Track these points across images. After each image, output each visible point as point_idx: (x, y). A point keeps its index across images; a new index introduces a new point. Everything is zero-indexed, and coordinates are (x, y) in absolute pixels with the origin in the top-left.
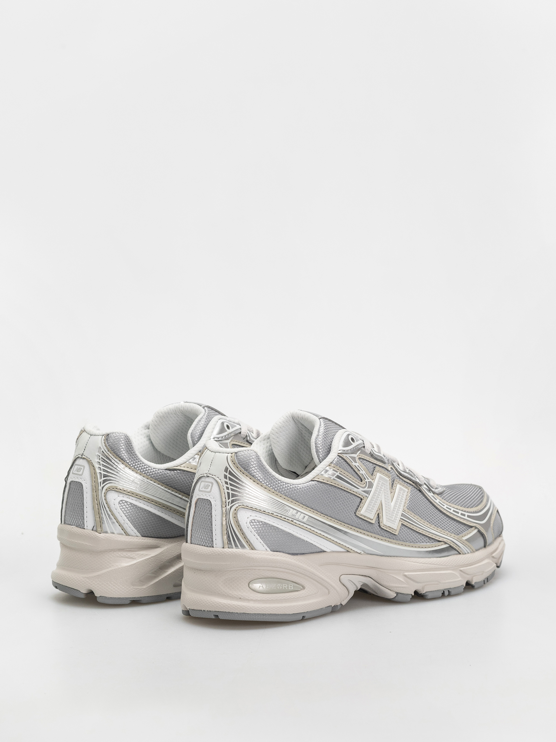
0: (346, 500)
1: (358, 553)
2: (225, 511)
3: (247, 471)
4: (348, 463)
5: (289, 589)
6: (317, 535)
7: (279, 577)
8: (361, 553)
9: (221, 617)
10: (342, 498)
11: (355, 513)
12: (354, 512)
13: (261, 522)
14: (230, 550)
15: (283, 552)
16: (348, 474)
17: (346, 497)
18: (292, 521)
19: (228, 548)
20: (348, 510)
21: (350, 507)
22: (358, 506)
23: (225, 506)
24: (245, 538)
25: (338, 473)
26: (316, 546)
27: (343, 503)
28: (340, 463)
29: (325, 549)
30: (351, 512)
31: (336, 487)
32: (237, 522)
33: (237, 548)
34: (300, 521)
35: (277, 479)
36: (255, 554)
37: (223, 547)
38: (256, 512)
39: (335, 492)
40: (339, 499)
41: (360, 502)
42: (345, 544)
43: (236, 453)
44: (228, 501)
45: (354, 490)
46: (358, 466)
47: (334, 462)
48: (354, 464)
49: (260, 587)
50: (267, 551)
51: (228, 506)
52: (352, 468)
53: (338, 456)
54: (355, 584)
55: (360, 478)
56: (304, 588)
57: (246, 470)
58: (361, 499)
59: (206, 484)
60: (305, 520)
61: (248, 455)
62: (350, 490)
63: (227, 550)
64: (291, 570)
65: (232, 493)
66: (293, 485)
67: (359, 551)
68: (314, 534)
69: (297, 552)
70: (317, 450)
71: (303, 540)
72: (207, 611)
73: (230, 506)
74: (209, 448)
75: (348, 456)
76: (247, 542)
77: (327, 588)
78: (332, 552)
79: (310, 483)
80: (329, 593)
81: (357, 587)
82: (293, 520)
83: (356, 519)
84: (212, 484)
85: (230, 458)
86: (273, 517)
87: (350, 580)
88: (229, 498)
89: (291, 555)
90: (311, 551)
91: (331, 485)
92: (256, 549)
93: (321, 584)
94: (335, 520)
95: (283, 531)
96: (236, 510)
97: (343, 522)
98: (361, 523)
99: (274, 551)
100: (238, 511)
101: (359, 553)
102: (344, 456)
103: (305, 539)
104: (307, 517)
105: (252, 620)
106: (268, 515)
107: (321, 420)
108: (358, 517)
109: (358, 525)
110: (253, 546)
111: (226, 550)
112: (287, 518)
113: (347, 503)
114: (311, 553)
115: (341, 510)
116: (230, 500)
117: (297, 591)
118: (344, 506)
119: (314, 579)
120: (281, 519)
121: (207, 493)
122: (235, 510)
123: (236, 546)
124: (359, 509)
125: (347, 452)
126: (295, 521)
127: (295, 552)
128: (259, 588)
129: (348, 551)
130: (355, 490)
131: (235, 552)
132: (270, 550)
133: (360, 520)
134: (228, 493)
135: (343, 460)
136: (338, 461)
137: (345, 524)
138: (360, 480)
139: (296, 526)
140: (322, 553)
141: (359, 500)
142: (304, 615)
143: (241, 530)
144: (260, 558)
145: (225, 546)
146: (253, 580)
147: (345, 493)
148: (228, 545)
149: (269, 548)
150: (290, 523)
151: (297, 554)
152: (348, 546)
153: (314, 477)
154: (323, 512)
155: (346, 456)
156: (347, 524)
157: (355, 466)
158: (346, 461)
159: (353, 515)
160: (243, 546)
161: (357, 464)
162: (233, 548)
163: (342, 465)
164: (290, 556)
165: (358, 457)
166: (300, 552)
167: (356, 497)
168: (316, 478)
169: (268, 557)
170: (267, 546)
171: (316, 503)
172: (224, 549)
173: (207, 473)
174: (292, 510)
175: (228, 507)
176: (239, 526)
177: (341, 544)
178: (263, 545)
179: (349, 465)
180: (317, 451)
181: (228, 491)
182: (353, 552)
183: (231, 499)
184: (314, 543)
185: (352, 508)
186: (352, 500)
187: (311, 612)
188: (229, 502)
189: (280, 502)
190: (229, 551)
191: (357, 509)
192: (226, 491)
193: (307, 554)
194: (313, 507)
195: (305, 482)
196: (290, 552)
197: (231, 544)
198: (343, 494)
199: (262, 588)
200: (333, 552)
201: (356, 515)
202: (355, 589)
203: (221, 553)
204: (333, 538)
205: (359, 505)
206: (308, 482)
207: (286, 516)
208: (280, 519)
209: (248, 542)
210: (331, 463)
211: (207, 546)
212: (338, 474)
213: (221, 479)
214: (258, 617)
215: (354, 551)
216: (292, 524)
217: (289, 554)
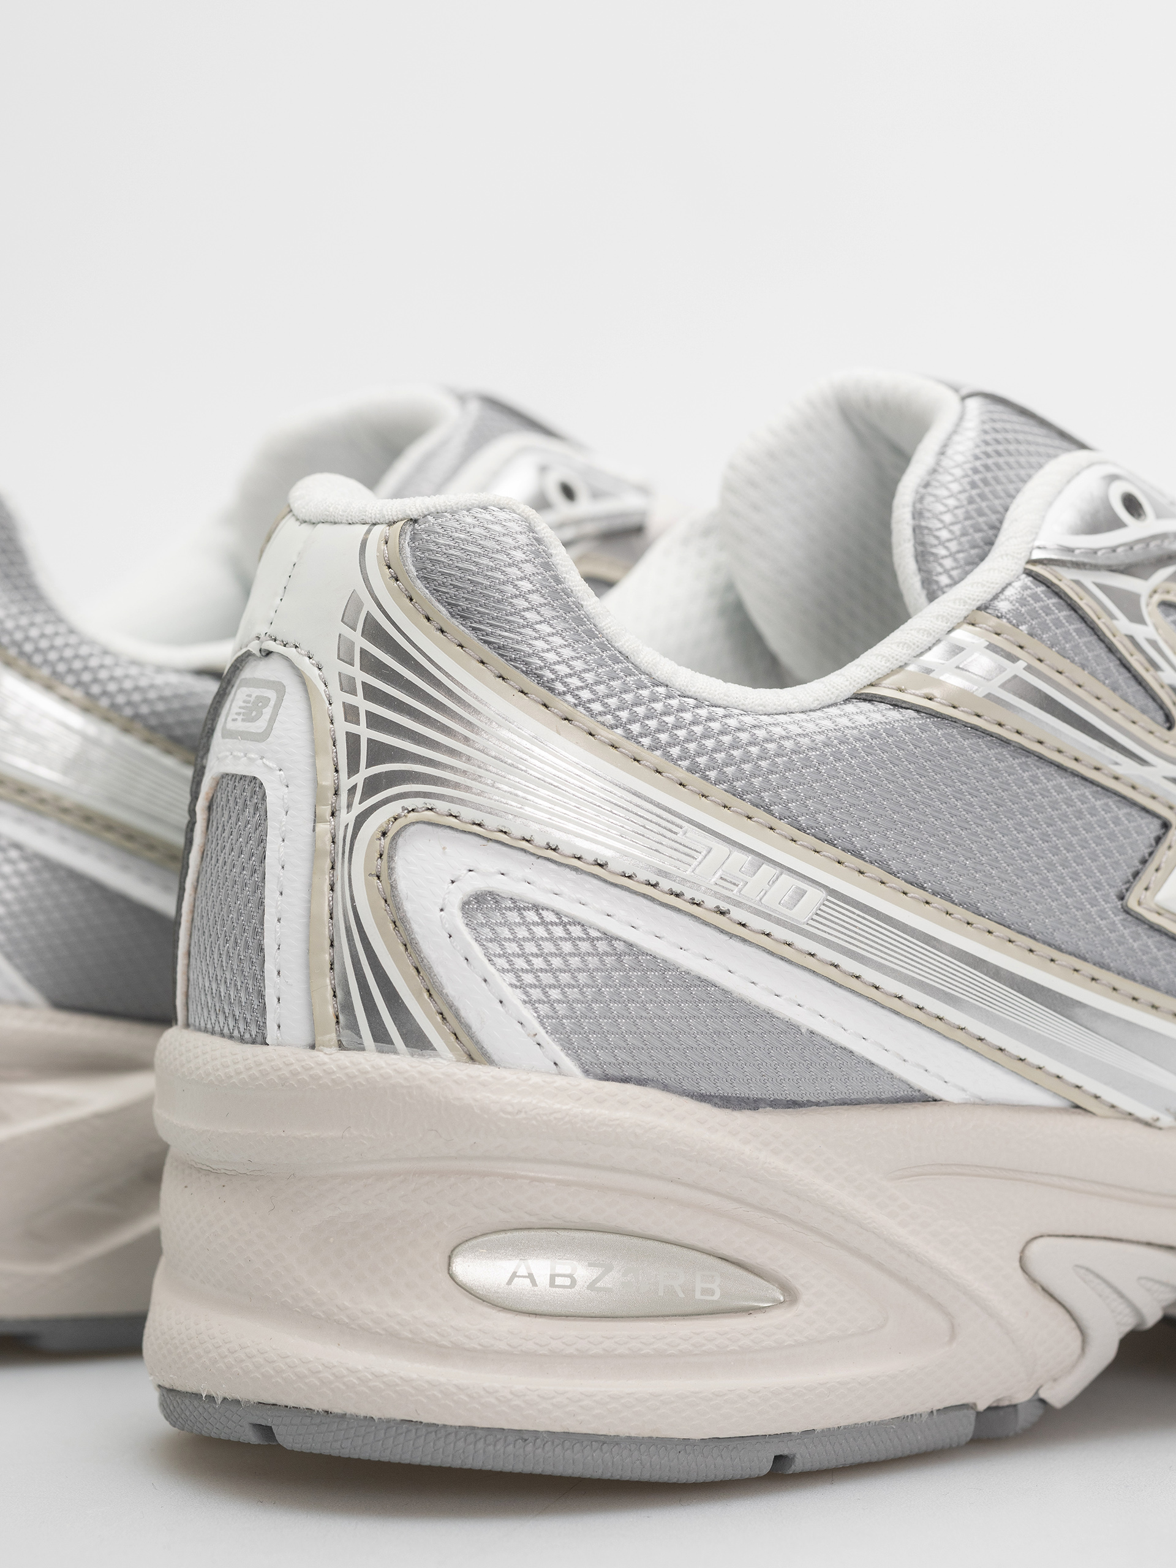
0: (1064, 818)
1: (1138, 1120)
2: (328, 838)
3: (464, 618)
4: (1084, 619)
5: (698, 1296)
6: (876, 1003)
7: (635, 1228)
8: (1158, 1124)
9: (289, 1437)
10: (1040, 808)
11: (1122, 898)
12: (1113, 894)
13: (534, 906)
14: (347, 1058)
15: (666, 1088)
16: (1083, 676)
17: (1069, 802)
18: (722, 913)
19: (334, 1049)
20: (1075, 877)
21: (1093, 860)
22: (1144, 862)
23: (333, 815)
24: (432, 991)
25: (1021, 664)
26: (872, 1064)
27: (1045, 837)
28: (1034, 614)
29: (931, 1087)
30: (1098, 889)
31: (1006, 742)
32: (390, 900)
33: (386, 1046)
34: (768, 917)
35: (645, 673)
36: (483, 1084)
37: (309, 1041)
38: (504, 849)
39: (997, 770)
40: (1025, 812)
41: (1158, 840)
42: (1054, 1066)
43: (415, 521)
44: (346, 783)
45: (1118, 770)
46: (1153, 644)
47: (1003, 606)
48: (1119, 626)
49: (514, 1275)
50: (560, 1073)
51: (344, 810)
52: (1111, 649)
53: (1029, 573)
54: (1121, 1295)
55: (1162, 706)
56: (791, 1295)
57: (463, 616)
58: (1166, 826)
59: (254, 696)
60: (801, 913)
61: (477, 530)
62: (1097, 769)
63: (326, 1059)
64: (707, 1190)
65: (370, 741)
66: (746, 712)
67: (1145, 1112)
68: (860, 995)
69: (755, 1092)
70: (920, 548)
71: (792, 1027)
72: (225, 1399)
73: (358, 808)
74: (295, 511)
75: (1088, 579)
76: (444, 1019)
77: (940, 1307)
78: (974, 1104)
79: (850, 708)
80: (953, 1335)
81: (1137, 1311)
82: (724, 906)
83: (1126, 932)
84: (280, 689)
85: (379, 550)
86: (605, 881)
87: (1088, 1269)
88: (353, 769)
89: (715, 1105)
90: (841, 1090)
91: (975, 728)
92: (495, 1057)
93: (905, 1282)
94: (992, 926)
95: (664, 967)
96: (390, 835)
97: (1044, 943)
98: (1160, 954)
99: (607, 1078)
100: (400, 841)
101: (1147, 1124)
102: (1065, 579)
103: (806, 1019)
104: (816, 894)
105: (457, 1463)
106: (576, 869)
107: (973, 404)
108: (1140, 920)
109: (1141, 962)
110: (477, 1043)
111: (319, 1055)
112: (688, 896)
113: (1074, 840)
114: (844, 1103)
115: (1036, 871)
116: (359, 779)
117: (749, 1311)
118: (1055, 851)
119: (856, 1252)
120: (652, 899)
121: (250, 745)
122: (384, 834)
123: (381, 1036)
124: (1149, 875)
125: (1086, 560)
126: (737, 914)
127: (741, 1090)
128: (510, 1282)
129: (1077, 1107)
130: (1127, 768)
131: (367, 1072)
132: (577, 1071)
133: (1151, 941)
134: (353, 740)
135: (1055, 600)
136: (1022, 601)
137: (1055, 954)
138: (1160, 716)
139: (744, 940)
140: (909, 1106)
141: (1152, 828)
142: (786, 1452)
143: (409, 945)
144: (510, 1109)
145: (319, 1039)
146: (475, 1237)
147: (1063, 781)
148: (338, 1032)
149: (577, 1058)
150: (706, 924)
151: (752, 1104)
152: (1072, 1076)
153: (872, 679)
154: (921, 875)
155: (1077, 582)
156: (1070, 954)
157: (1131, 638)
158: (1073, 607)
159: (1110, 906)
160: (417, 1041)
161: (1141, 632)
162: (363, 1049)
163: (1045, 628)
164: (705, 1110)
165: (1157, 598)
166: (773, 1091)
167: (1134, 812)
168: (886, 682)
169: (557, 1106)
170: (564, 1048)
171: (876, 824)
172: (314, 1053)
173: (262, 636)
174: (720, 848)
175: (347, 818)
176: (399, 922)
177: (1030, 1065)
178: (539, 1039)
179: (1094, 629)
180: (923, 556)
181: (353, 728)
182: (1109, 1112)
183: (365, 772)
184: (860, 1048)
185: (1103, 869)
186: (1103, 824)
187: (828, 1433)
188: (352, 790)
189: (652, 802)
190: (339, 1067)
191: (1136, 875)
192: (343, 727)
193: (817, 1104)
194: (858, 843)
195: (815, 705)
196: (706, 1088)
197: (354, 1027)
198: (1050, 785)
199: (528, 1281)
200: (985, 1104)
201: (1127, 911)
202: (1127, 1324)
203: (295, 1074)
204: (976, 1027)
205: (1151, 854)
206: (835, 704)
207: (683, 881)
208: (645, 896)
209: (448, 1014)
210: (979, 609)
211: (242, 1040)
212: (1018, 669)
213: (323, 664)
214: (491, 1448)
215: (1113, 1107)
216: (722, 931)
217: (703, 1098)
